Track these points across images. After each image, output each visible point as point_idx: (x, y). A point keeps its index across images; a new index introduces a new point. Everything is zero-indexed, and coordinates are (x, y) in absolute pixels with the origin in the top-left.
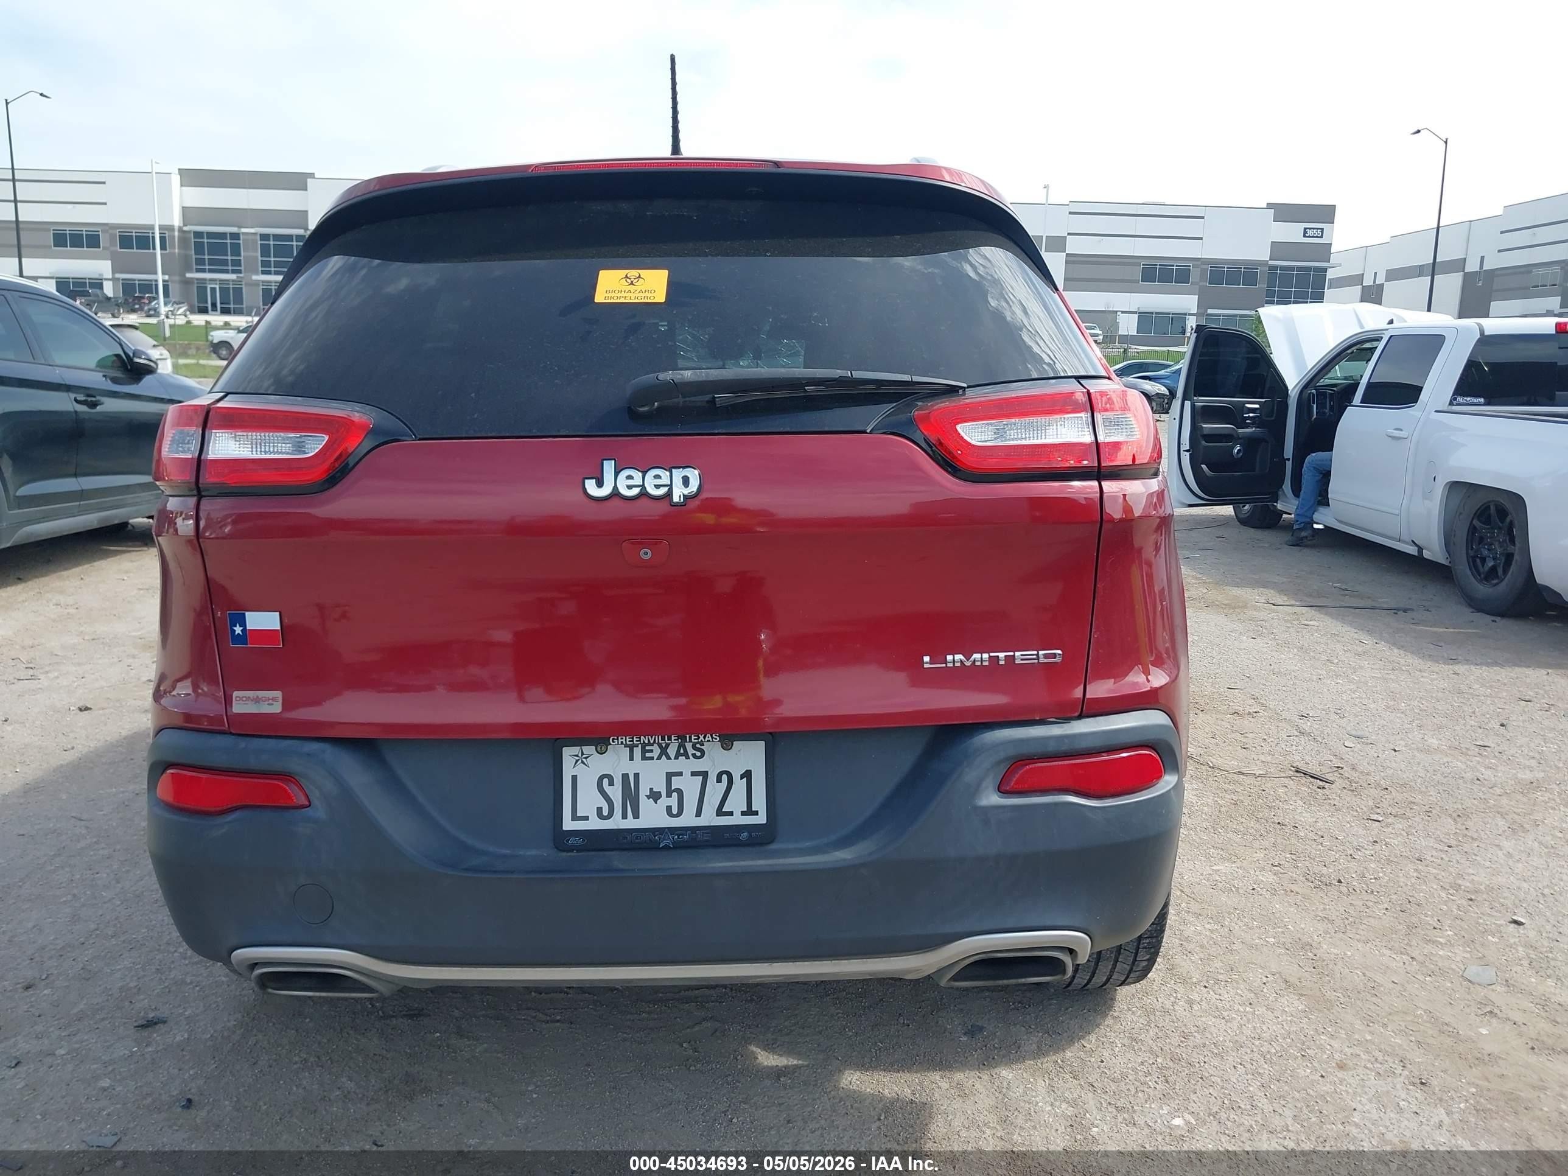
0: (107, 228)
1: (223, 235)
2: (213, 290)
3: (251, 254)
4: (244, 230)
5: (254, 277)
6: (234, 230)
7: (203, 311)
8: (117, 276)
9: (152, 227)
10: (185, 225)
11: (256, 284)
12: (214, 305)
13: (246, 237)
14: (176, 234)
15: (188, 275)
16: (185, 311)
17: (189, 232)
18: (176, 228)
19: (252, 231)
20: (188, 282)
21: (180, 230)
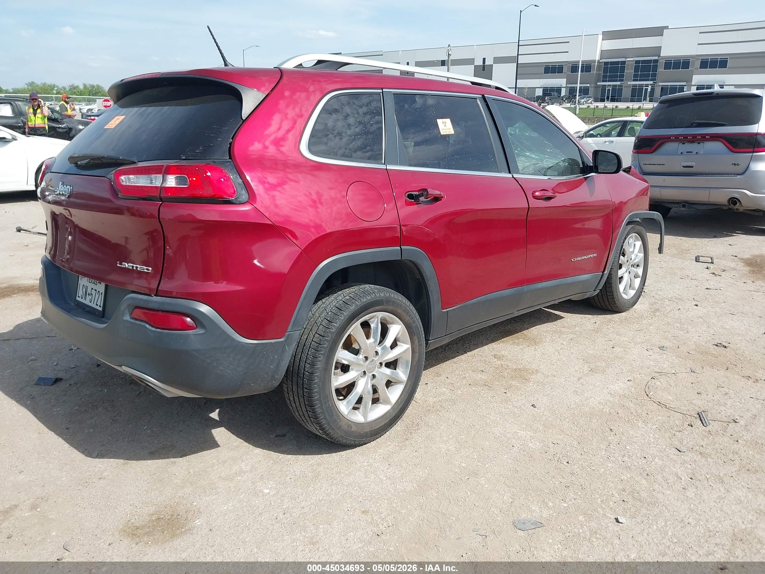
0: (567, 63)
1: (618, 63)
2: (609, 90)
3: (629, 71)
4: (628, 59)
5: (629, 83)
6: (623, 60)
7: (602, 100)
8: (568, 85)
9: (579, 62)
10: (601, 59)
11: (629, 86)
12: (608, 98)
13: (628, 63)
14: (596, 64)
15: (598, 84)
16: (592, 101)
17: (602, 62)
18: (597, 61)
19: (632, 59)
20: (597, 87)
21: (599, 62)
